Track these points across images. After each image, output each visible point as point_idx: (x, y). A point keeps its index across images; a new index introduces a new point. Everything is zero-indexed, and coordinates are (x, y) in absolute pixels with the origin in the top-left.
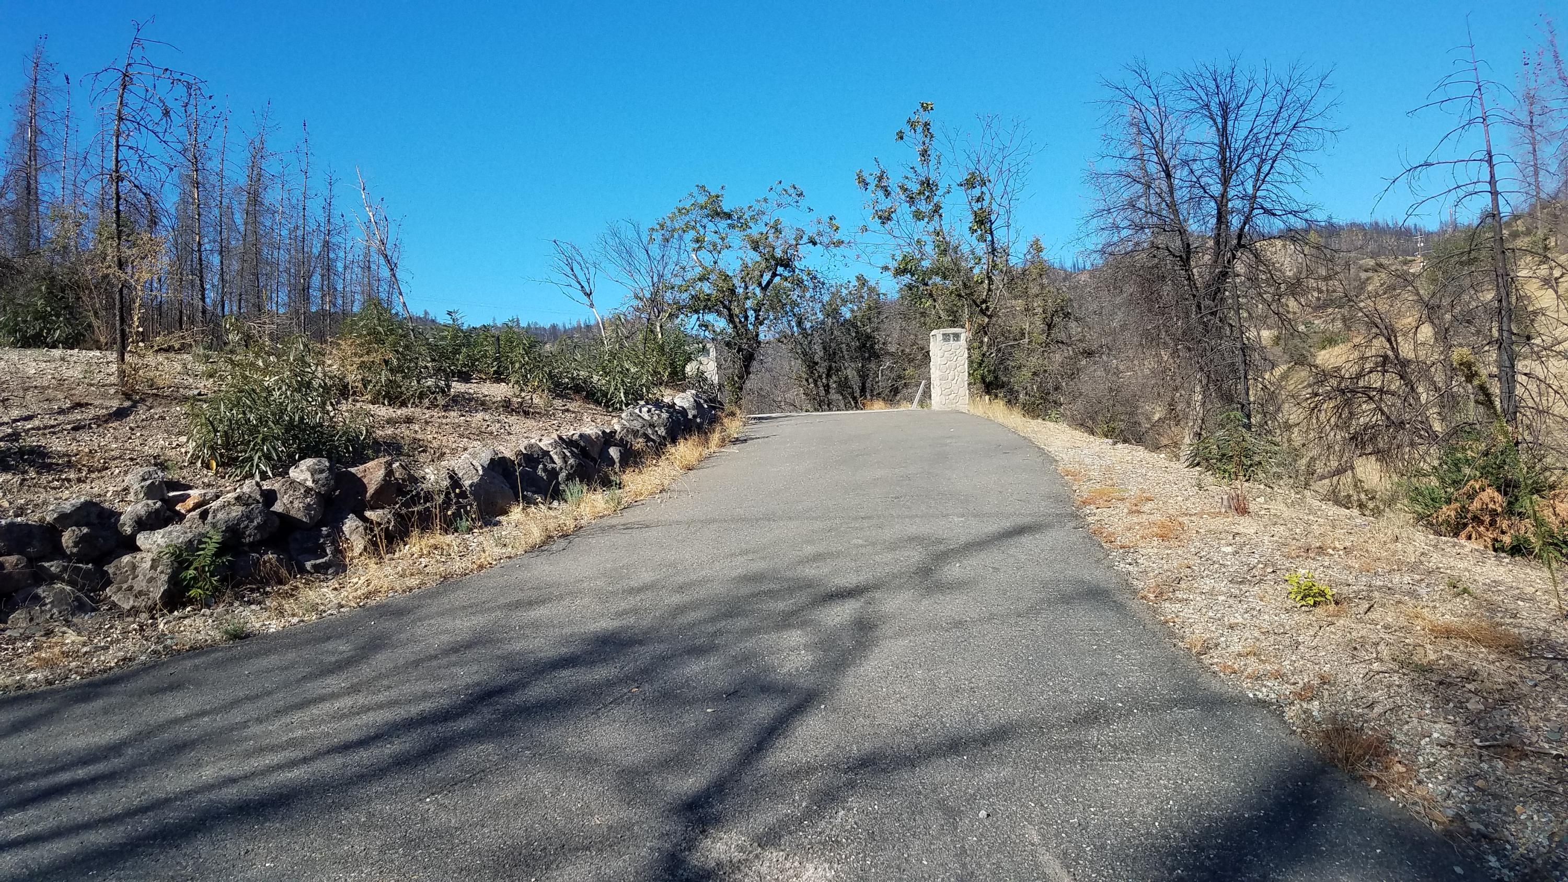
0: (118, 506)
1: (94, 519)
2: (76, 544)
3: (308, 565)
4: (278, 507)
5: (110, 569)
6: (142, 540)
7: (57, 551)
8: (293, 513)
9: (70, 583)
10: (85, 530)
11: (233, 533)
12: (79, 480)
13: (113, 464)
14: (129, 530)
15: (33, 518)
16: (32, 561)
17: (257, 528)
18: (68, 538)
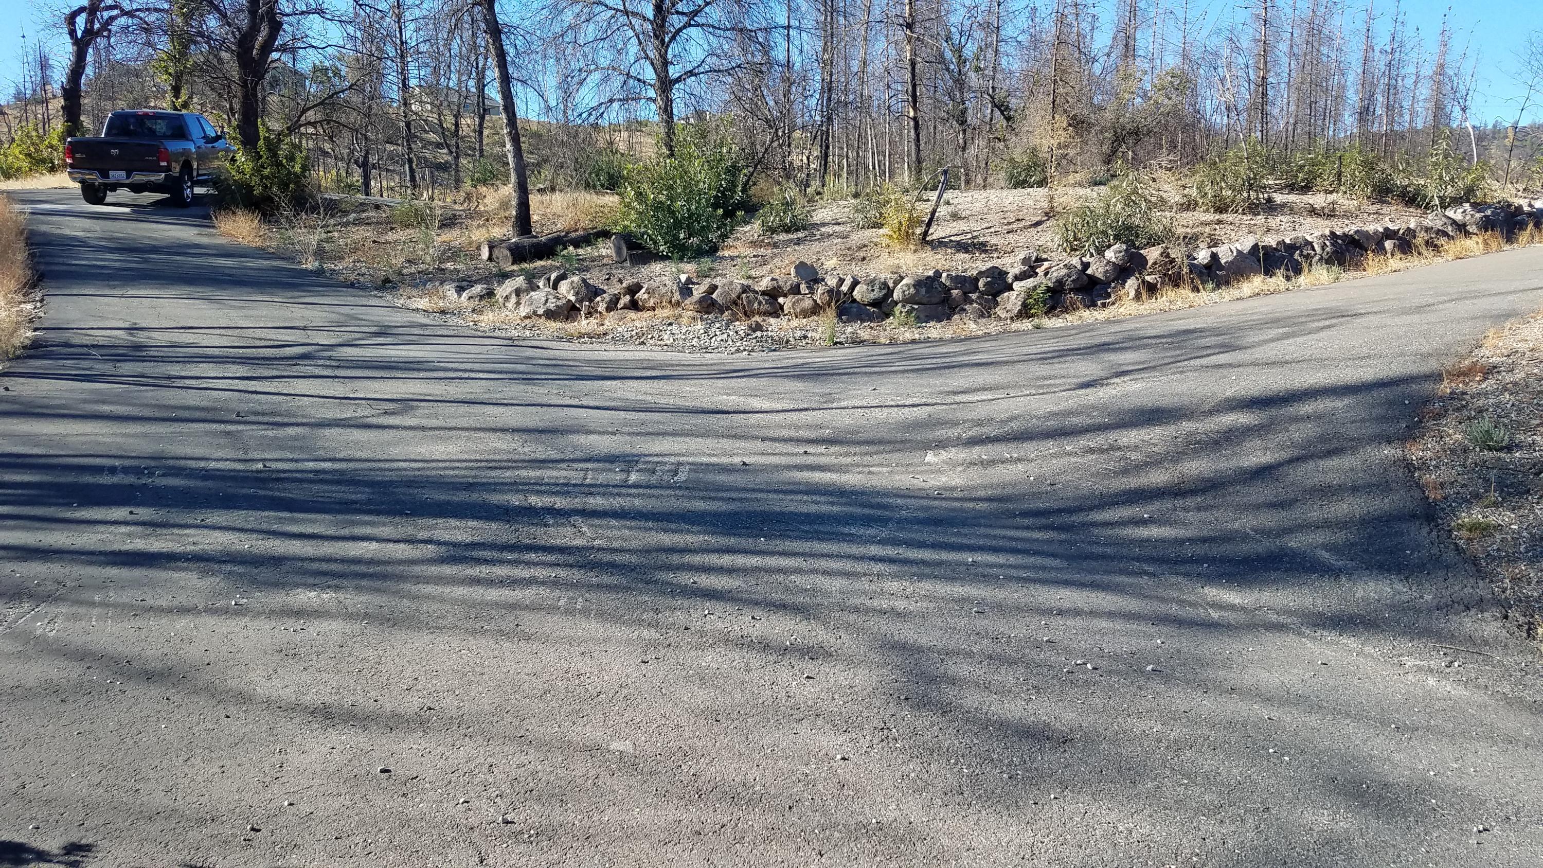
0: (1009, 270)
1: (996, 275)
2: (984, 286)
3: (1099, 303)
4: (1089, 272)
5: (999, 299)
6: (1016, 285)
7: (976, 288)
8: (1097, 275)
9: (980, 304)
10: (989, 279)
11: (1060, 282)
12: (998, 258)
13: (1017, 249)
14: (1010, 281)
15: (969, 274)
16: (965, 293)
17: (1073, 281)
18: (981, 284)
